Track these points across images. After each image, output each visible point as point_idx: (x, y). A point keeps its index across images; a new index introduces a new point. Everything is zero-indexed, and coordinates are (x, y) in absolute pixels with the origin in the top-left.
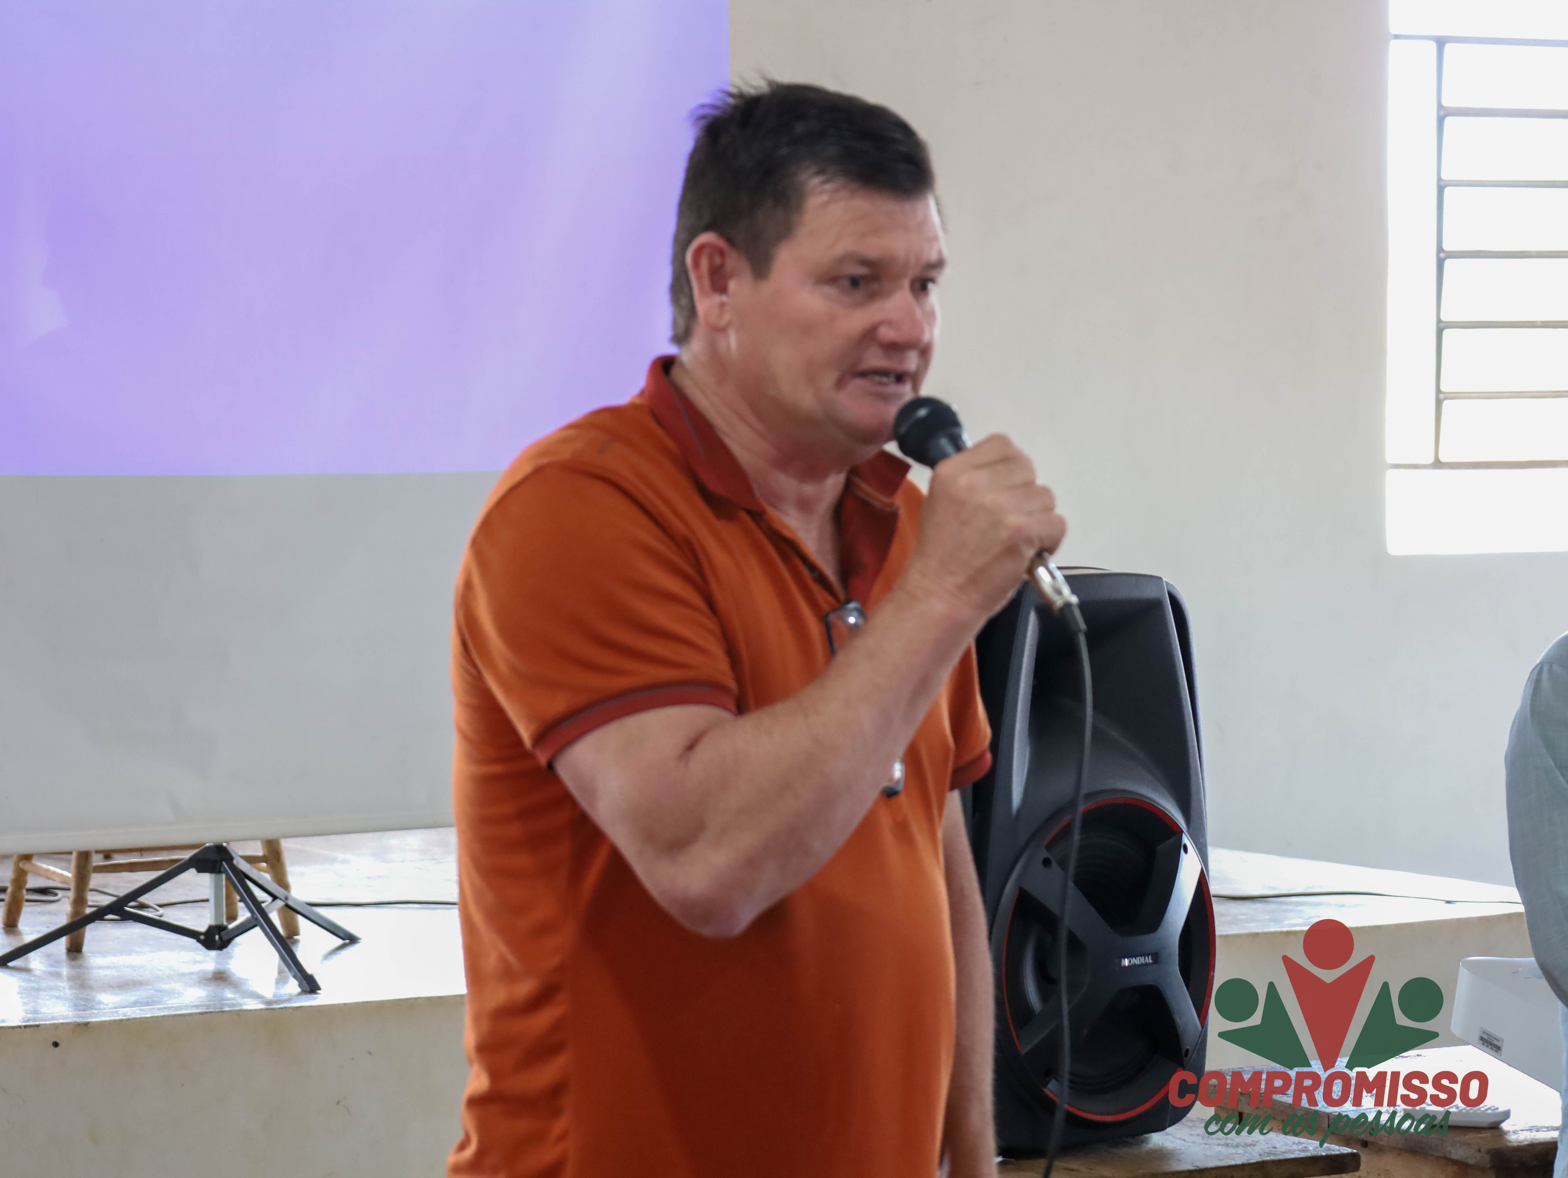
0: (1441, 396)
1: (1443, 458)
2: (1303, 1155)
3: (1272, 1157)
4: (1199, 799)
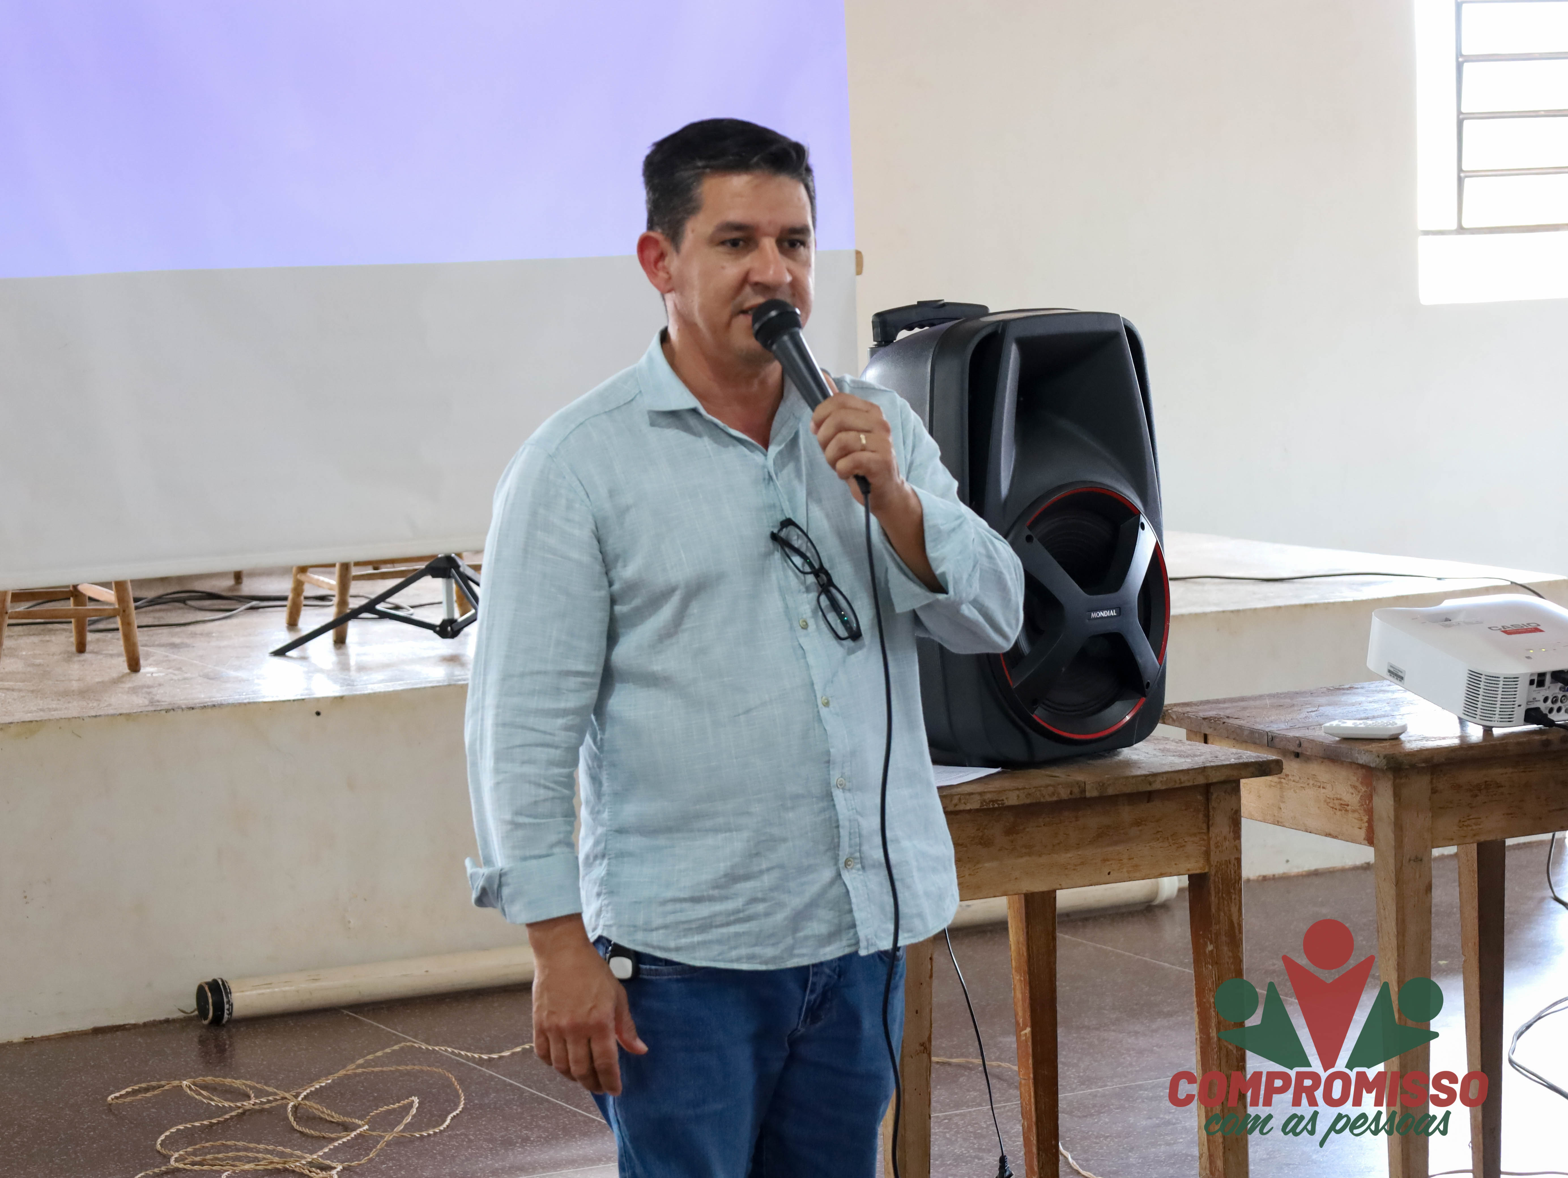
0: (1462, 175)
1: (1465, 225)
2: (1237, 761)
3: (1212, 764)
4: (1154, 488)
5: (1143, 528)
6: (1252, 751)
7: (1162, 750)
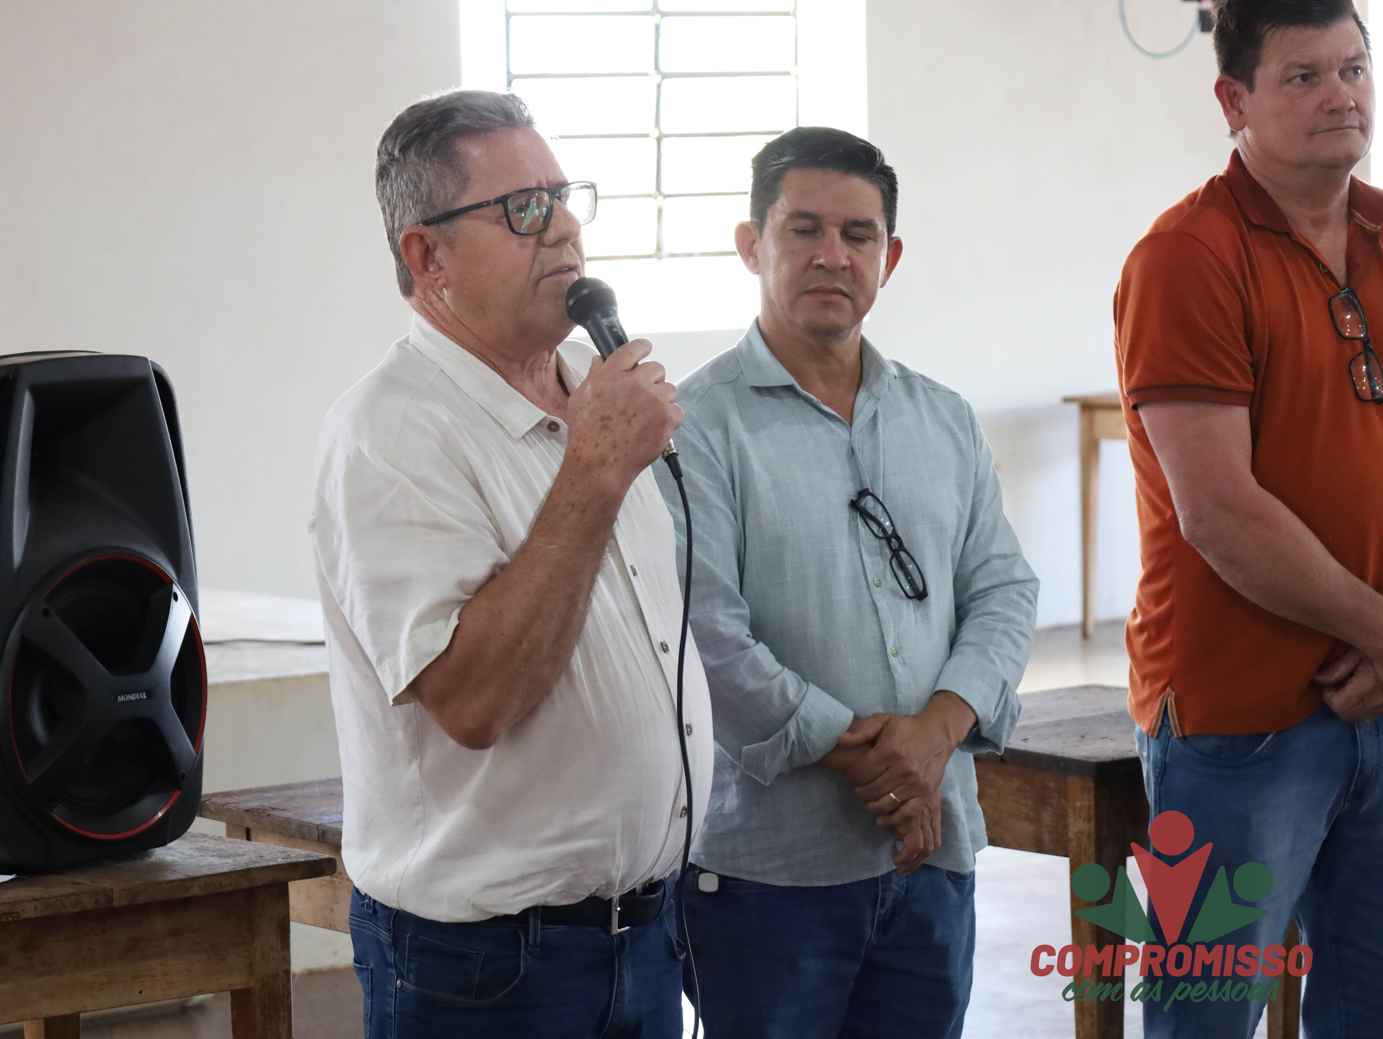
2: (284, 861)
3: (257, 865)
4: (188, 553)
5: (176, 599)
6: (300, 848)
7: (200, 850)
